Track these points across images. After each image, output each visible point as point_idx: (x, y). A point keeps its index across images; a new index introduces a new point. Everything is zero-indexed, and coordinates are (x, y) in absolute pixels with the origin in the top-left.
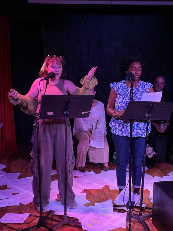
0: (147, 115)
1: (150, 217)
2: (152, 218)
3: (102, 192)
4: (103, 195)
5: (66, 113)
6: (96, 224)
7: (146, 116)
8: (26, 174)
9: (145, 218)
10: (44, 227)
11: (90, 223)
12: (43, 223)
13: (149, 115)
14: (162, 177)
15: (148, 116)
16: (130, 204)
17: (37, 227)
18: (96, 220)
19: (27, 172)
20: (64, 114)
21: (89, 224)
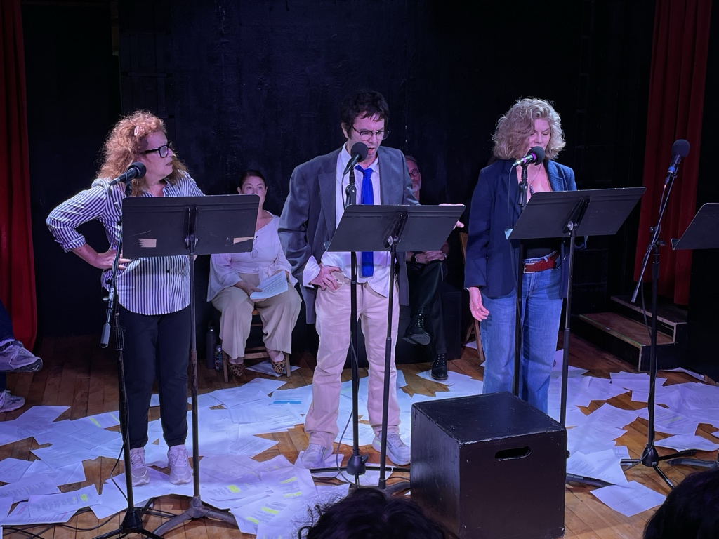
0: (390, 240)
1: (406, 490)
2: (409, 493)
3: (287, 439)
4: (289, 445)
5: (190, 242)
6: (273, 516)
7: (388, 243)
8: (85, 409)
9: (395, 494)
10: (138, 533)
11: (259, 515)
12: (135, 522)
13: (395, 240)
14: (433, 394)
15: (394, 242)
16: (356, 463)
17: (122, 535)
18: (274, 508)
19: (87, 403)
20: (186, 243)
21: (257, 518)
